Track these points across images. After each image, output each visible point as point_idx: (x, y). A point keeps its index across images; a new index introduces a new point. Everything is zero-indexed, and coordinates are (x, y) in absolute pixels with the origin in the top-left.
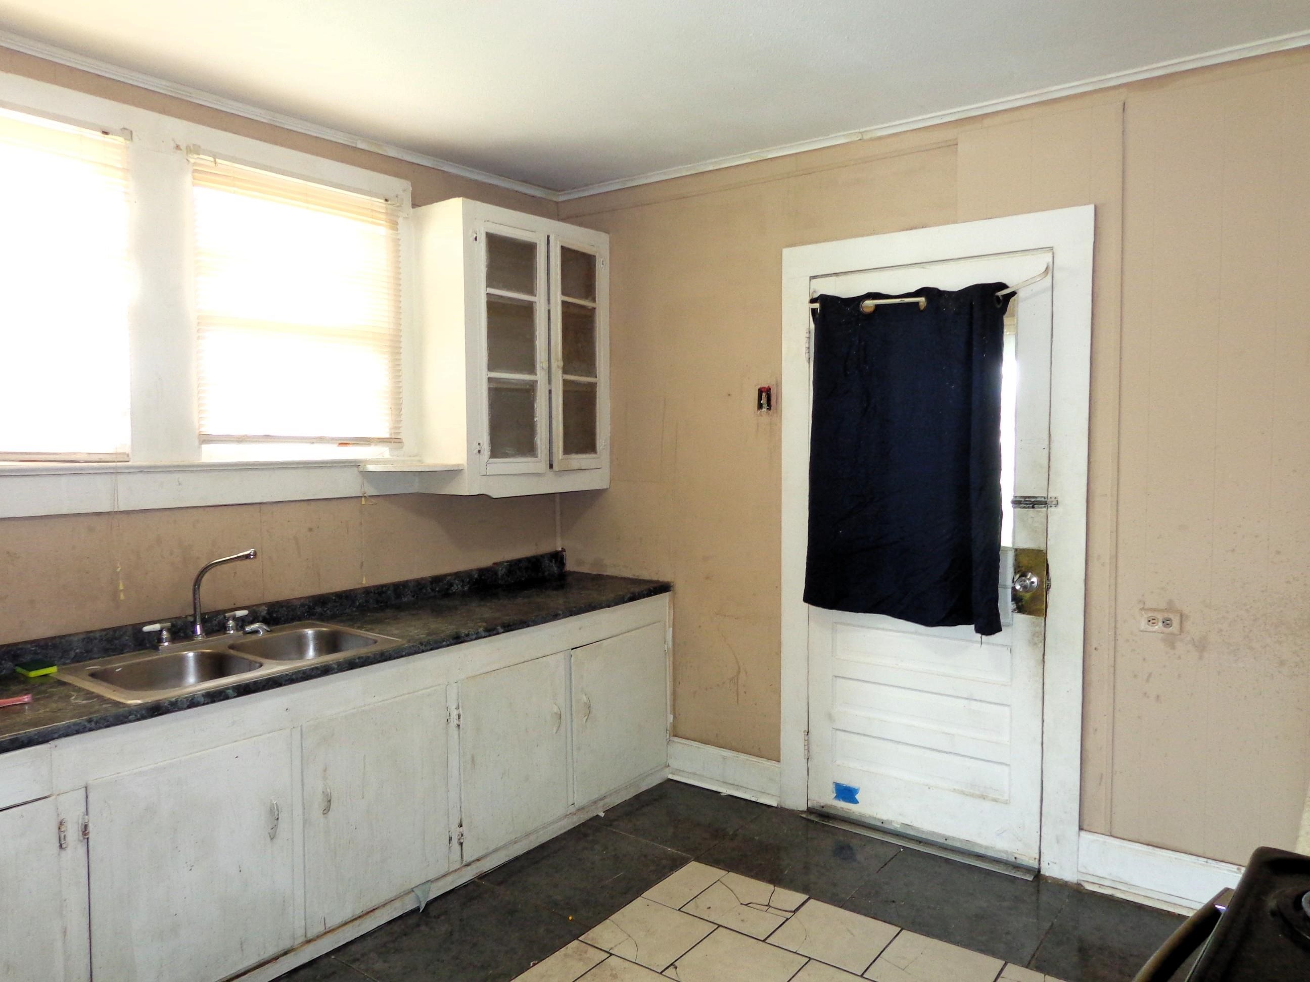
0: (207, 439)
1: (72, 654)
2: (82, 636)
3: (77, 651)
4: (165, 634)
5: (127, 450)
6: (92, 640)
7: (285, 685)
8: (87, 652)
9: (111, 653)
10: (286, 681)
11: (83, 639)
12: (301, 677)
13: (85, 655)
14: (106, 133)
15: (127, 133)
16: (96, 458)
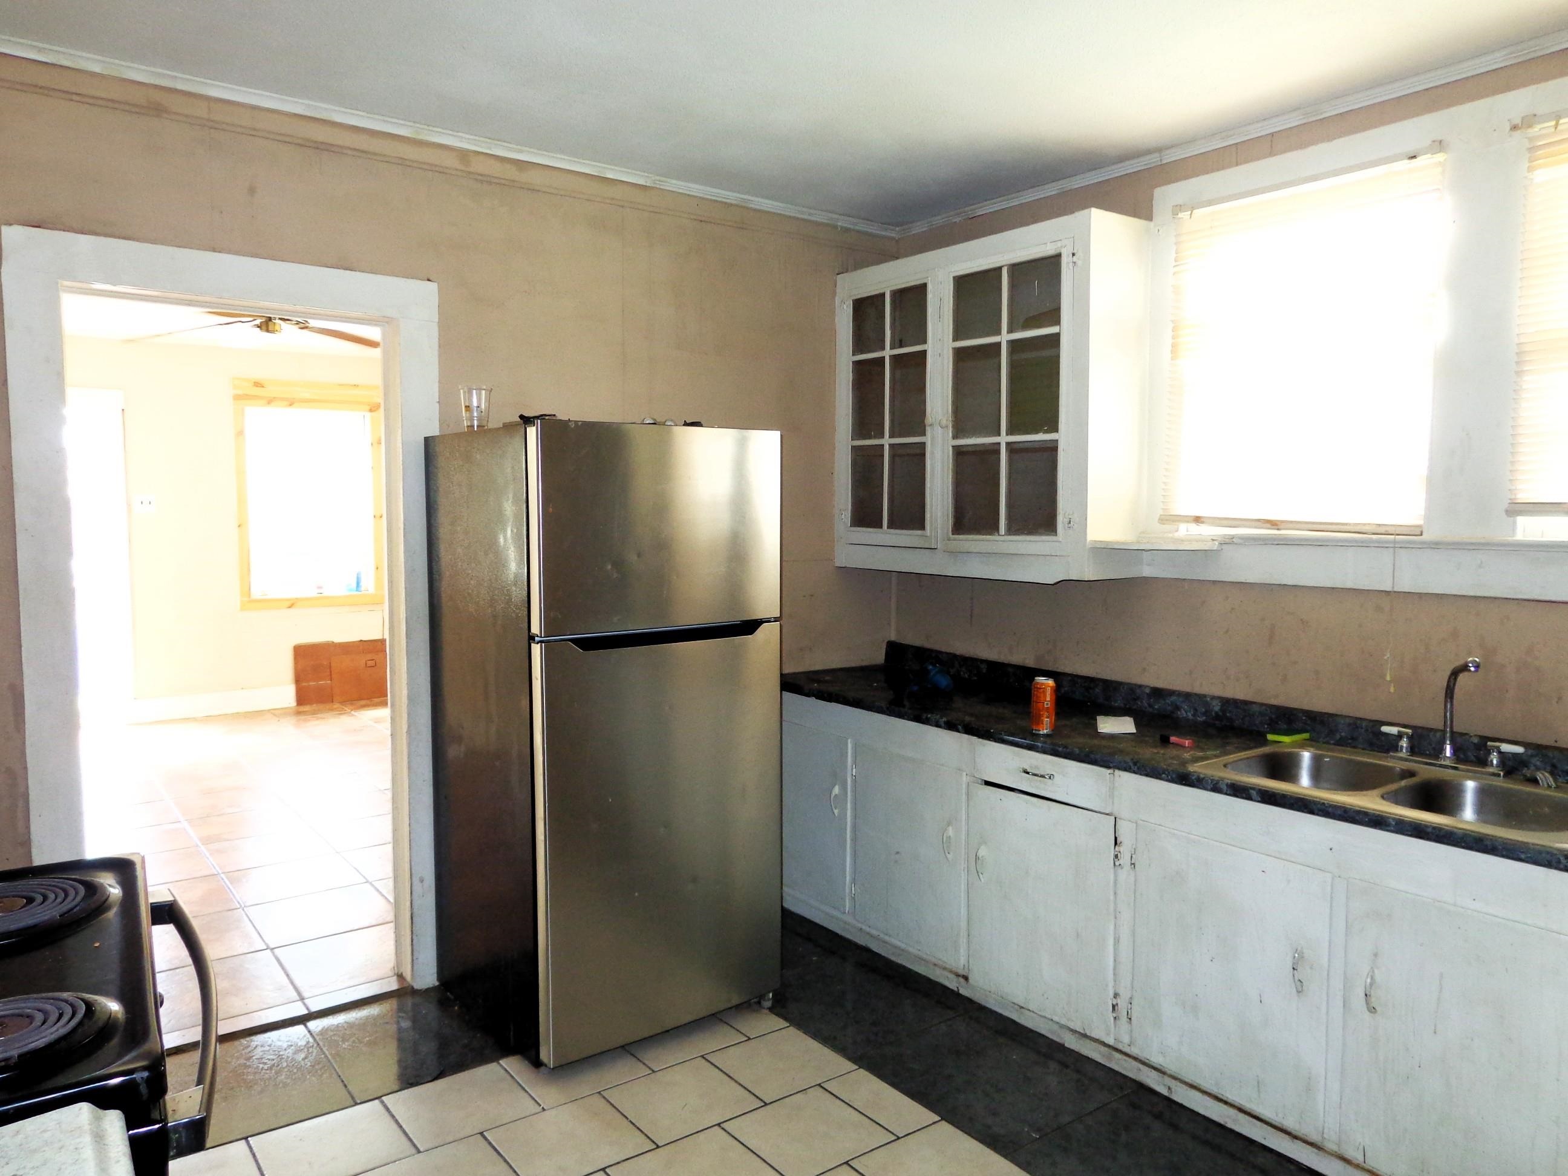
0: (1517, 509)
1: (1338, 736)
2: (1348, 721)
3: (1343, 734)
4: (1404, 743)
5: (1421, 522)
6: (1357, 727)
7: (1318, 815)
8: (1353, 738)
9: (1376, 749)
10: (1320, 810)
11: (1350, 724)
12: (1340, 815)
13: (1350, 741)
14: (1414, 157)
15: (1439, 145)
16: (1382, 530)
